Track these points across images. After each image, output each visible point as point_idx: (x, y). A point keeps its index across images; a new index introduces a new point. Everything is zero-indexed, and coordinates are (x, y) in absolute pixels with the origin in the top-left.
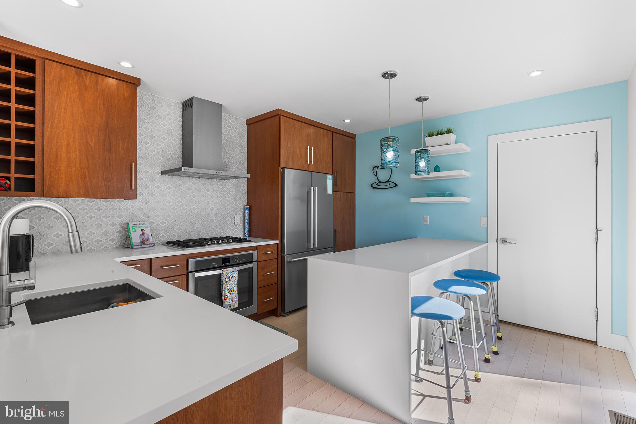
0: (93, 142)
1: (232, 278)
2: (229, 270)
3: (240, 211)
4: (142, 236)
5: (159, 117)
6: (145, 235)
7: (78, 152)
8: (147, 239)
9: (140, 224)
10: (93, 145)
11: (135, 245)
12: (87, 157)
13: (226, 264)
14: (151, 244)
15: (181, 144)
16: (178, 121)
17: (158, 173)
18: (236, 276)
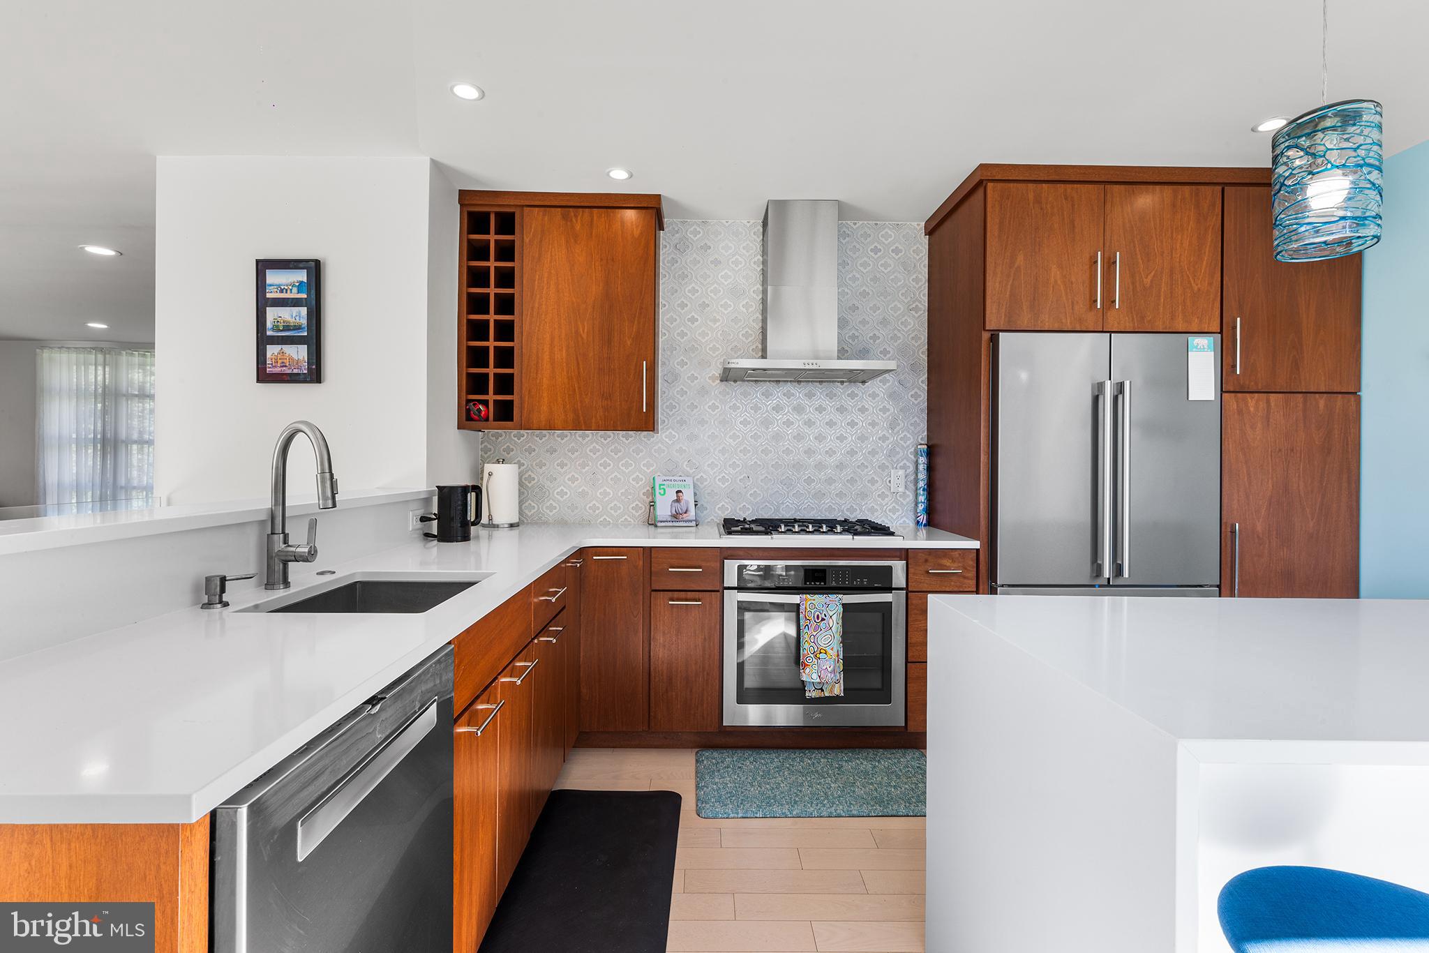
0: (586, 330)
1: (823, 620)
2: (819, 599)
3: (907, 458)
4: (676, 504)
5: (717, 262)
6: (683, 502)
7: (564, 351)
8: (684, 510)
9: (675, 480)
10: (584, 336)
11: (661, 519)
12: (577, 358)
13: (815, 584)
14: (691, 521)
15: (761, 313)
16: (755, 263)
17: (713, 378)
18: (834, 617)
